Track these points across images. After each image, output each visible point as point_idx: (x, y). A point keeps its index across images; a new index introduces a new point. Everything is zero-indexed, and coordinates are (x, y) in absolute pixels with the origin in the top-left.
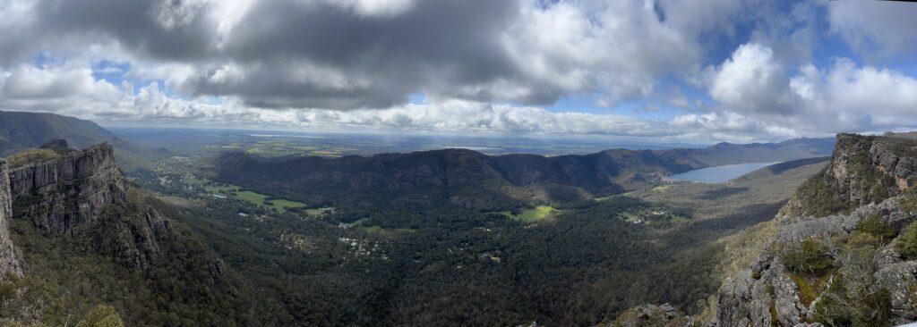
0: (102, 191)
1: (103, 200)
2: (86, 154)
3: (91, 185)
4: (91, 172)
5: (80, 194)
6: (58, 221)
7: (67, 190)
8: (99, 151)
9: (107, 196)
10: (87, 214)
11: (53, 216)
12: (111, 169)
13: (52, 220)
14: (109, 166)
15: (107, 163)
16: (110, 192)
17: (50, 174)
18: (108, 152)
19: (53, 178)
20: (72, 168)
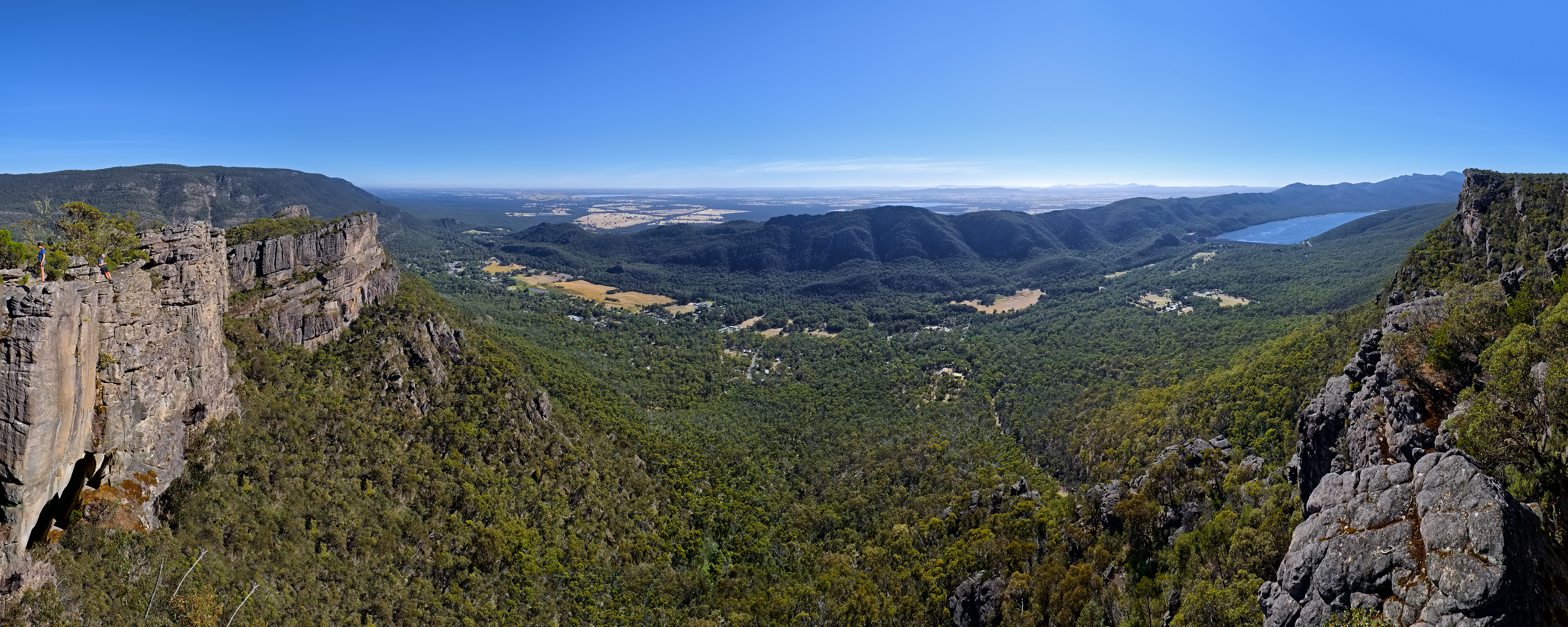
0: (359, 284)
2: (336, 227)
3: (343, 273)
4: (343, 254)
5: (326, 287)
6: (292, 327)
7: (306, 280)
8: (355, 223)
9: (366, 293)
10: (336, 319)
11: (285, 318)
12: (372, 251)
13: (285, 325)
14: (370, 245)
15: (367, 241)
16: (371, 286)
17: (284, 255)
18: (368, 224)
19: (289, 262)
20: (315, 248)
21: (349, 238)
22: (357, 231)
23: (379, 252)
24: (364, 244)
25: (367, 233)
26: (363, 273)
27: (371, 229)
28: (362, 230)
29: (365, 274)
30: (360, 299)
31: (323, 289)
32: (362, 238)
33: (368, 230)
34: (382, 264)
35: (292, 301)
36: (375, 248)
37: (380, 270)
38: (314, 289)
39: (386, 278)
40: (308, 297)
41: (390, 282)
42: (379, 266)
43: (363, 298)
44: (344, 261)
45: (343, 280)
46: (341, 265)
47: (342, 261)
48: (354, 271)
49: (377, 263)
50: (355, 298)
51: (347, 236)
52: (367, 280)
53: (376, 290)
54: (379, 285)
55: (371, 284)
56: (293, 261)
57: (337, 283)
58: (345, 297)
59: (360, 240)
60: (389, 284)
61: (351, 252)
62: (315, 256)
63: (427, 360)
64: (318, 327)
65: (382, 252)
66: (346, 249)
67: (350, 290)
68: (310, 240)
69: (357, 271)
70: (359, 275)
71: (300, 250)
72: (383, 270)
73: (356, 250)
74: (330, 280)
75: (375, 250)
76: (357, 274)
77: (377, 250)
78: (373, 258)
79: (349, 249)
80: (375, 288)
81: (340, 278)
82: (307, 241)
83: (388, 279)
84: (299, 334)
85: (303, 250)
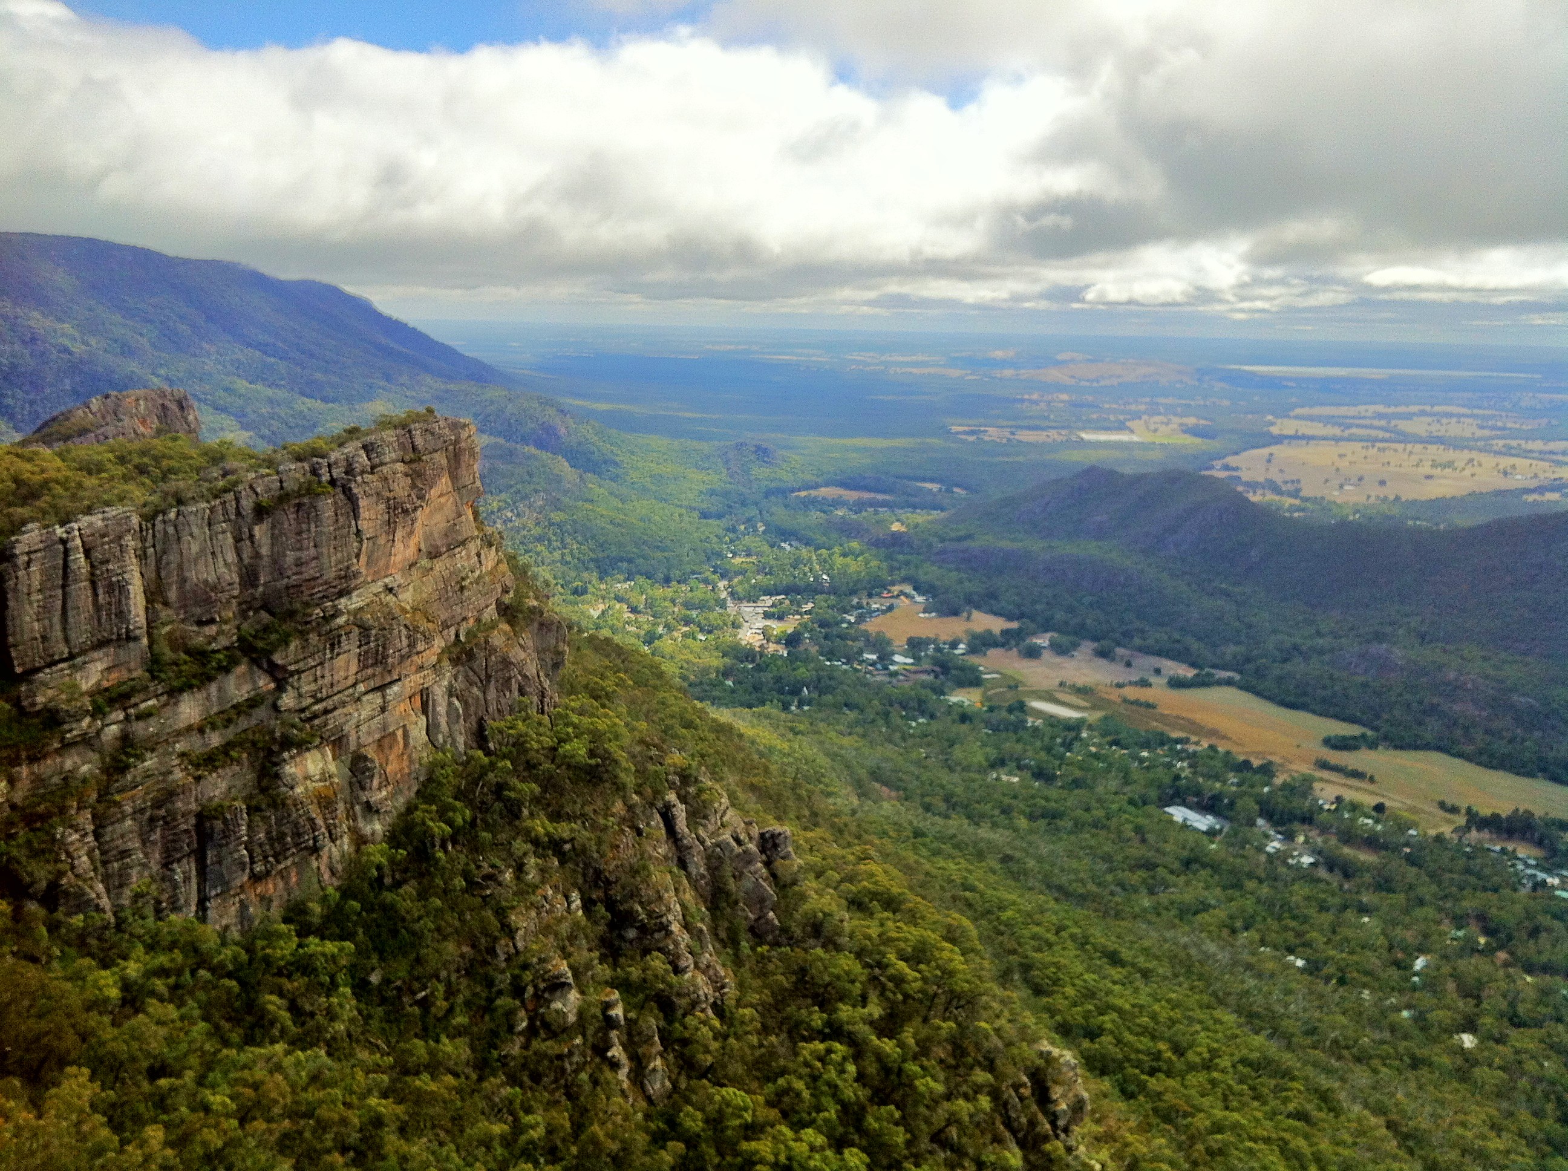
0: (413, 681)
1: (418, 732)
3: (350, 643)
4: (347, 574)
5: (287, 699)
6: (157, 855)
7: (202, 678)
8: (389, 457)
9: (442, 709)
11: (124, 829)
12: (464, 559)
13: (125, 854)
14: (453, 540)
15: (440, 523)
16: (459, 685)
17: (100, 591)
18: (444, 462)
19: (122, 615)
20: (231, 557)
21: (371, 514)
22: (401, 488)
24: (428, 537)
25: (441, 492)
26: (428, 640)
27: (454, 478)
28: (420, 483)
29: (439, 643)
30: (418, 735)
31: (273, 707)
32: (422, 514)
33: (444, 483)
34: (501, 605)
35: (149, 761)
36: (473, 547)
37: (493, 626)
38: (236, 710)
39: (517, 654)
40: (215, 740)
41: (531, 670)
42: (490, 615)
43: (432, 728)
44: (354, 599)
45: (354, 668)
46: (341, 613)
47: (343, 600)
48: (396, 632)
49: (482, 603)
50: (400, 733)
51: (362, 503)
52: (446, 663)
53: (481, 695)
54: (489, 677)
55: (460, 678)
56: (142, 613)
57: (327, 680)
58: (364, 728)
59: (413, 521)
60: (525, 677)
61: (382, 563)
62: (237, 586)
63: (665, 928)
64: (261, 845)
65: (499, 562)
66: (358, 556)
67: (379, 701)
68: (210, 525)
69: (404, 632)
70: (412, 645)
71: (168, 564)
72: (506, 627)
73: (399, 558)
74: (299, 672)
75: (473, 552)
76: (405, 642)
77: (478, 555)
78: (465, 583)
79: (372, 552)
80: (475, 690)
81: (340, 662)
82: (195, 531)
83: (522, 655)
84: (187, 879)
85: (180, 567)
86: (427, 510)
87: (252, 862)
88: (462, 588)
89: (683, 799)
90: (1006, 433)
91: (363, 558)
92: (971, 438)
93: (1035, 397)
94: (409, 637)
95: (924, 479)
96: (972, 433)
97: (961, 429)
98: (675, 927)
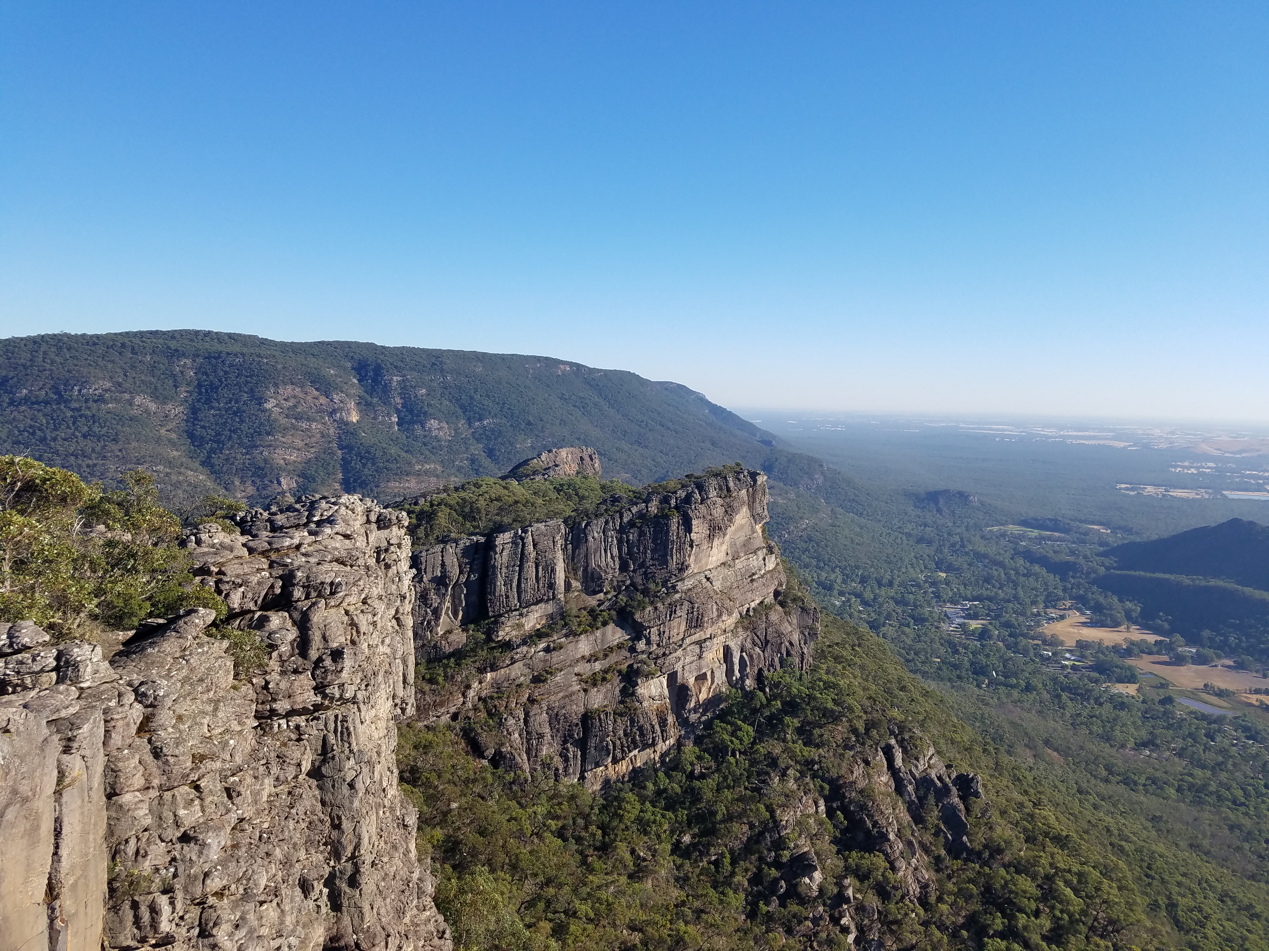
0: (719, 640)
1: (720, 674)
2: (665, 500)
3: (682, 612)
4: (683, 568)
5: (641, 645)
6: (558, 740)
7: (593, 626)
8: (713, 494)
9: (736, 660)
10: (663, 723)
11: (540, 719)
12: (755, 562)
14: (748, 548)
15: (741, 538)
16: (748, 645)
17: (540, 568)
18: (746, 498)
19: (551, 586)
20: (615, 551)
21: (699, 529)
22: (718, 512)
23: (771, 566)
24: (733, 545)
25: (742, 517)
26: (730, 614)
27: (751, 508)
28: (730, 511)
29: (736, 615)
30: (721, 676)
31: (632, 650)
32: (730, 531)
33: (745, 510)
34: (777, 594)
35: (559, 678)
36: (761, 554)
37: (770, 606)
38: (611, 649)
39: (786, 628)
40: (598, 666)
41: (796, 637)
42: (770, 599)
43: (729, 672)
44: (686, 583)
45: (683, 628)
46: (677, 592)
47: (679, 583)
48: (710, 606)
49: (765, 591)
50: (709, 674)
51: (694, 522)
52: (740, 630)
53: (761, 653)
54: (767, 642)
55: (749, 640)
56: (563, 584)
57: (666, 635)
58: (687, 668)
59: (725, 535)
60: (791, 644)
61: (703, 561)
62: (617, 570)
63: (884, 837)
64: (619, 739)
65: (777, 564)
66: (689, 556)
67: (698, 651)
68: (604, 532)
69: (715, 607)
70: (720, 616)
71: (579, 555)
72: (779, 608)
73: (714, 558)
74: (649, 627)
75: (761, 558)
76: (715, 614)
77: (764, 559)
78: (755, 577)
79: (698, 554)
80: (757, 649)
81: (675, 623)
82: (596, 535)
83: (790, 629)
84: (575, 756)
85: (586, 556)
86: (733, 528)
87: (614, 750)
88: (752, 581)
89: (901, 743)
90: (1162, 490)
91: (692, 558)
92: (1132, 493)
93: (1187, 464)
94: (718, 610)
95: (1093, 523)
96: (1132, 489)
97: (1123, 486)
98: (892, 836)
